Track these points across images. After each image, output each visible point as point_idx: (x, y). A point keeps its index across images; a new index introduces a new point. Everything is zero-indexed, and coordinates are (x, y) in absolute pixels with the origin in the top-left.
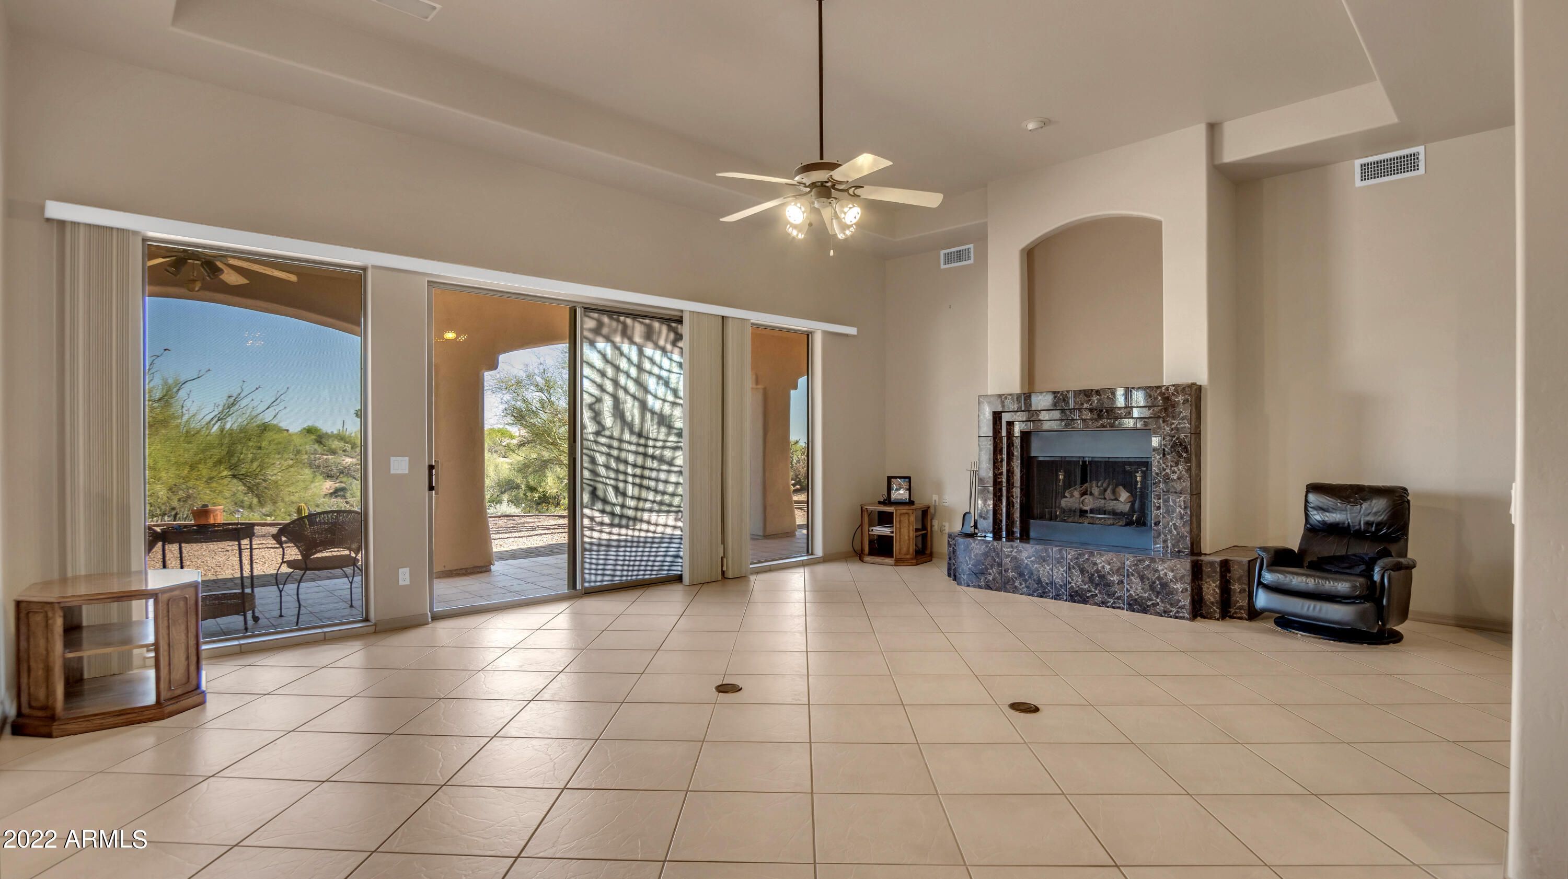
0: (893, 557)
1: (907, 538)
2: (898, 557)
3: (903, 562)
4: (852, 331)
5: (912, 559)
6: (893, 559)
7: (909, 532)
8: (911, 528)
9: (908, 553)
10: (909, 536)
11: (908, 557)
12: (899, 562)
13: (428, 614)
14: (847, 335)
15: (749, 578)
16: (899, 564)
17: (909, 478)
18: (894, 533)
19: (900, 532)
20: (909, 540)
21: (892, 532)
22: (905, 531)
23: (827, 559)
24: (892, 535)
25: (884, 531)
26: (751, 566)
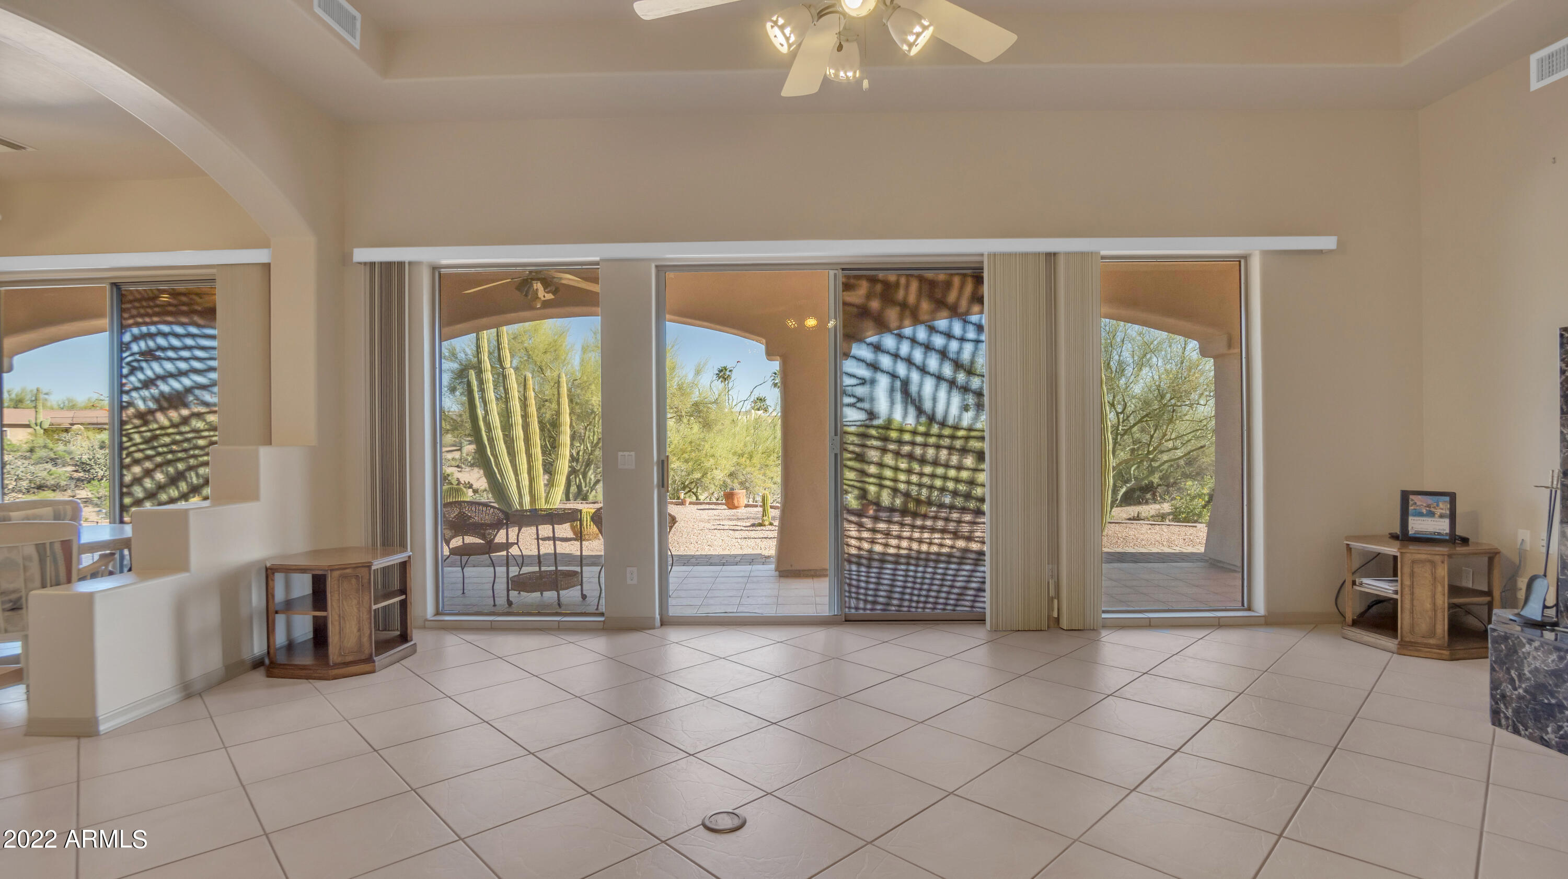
0: (1396, 637)
1: (1428, 606)
2: (1407, 639)
3: (1417, 651)
4: (1328, 243)
5: (1439, 647)
6: (1396, 642)
7: (1434, 597)
8: (1439, 588)
9: (1432, 634)
10: (1434, 604)
11: (1432, 641)
12: (1407, 648)
13: (654, 618)
14: (1320, 252)
15: (1100, 633)
16: (1405, 652)
17: (1452, 497)
18: (1399, 592)
19: (1412, 594)
20: (1435, 610)
21: (1396, 592)
22: (1423, 594)
23: (1272, 621)
24: (1395, 596)
25: (1382, 587)
26: (1104, 616)
